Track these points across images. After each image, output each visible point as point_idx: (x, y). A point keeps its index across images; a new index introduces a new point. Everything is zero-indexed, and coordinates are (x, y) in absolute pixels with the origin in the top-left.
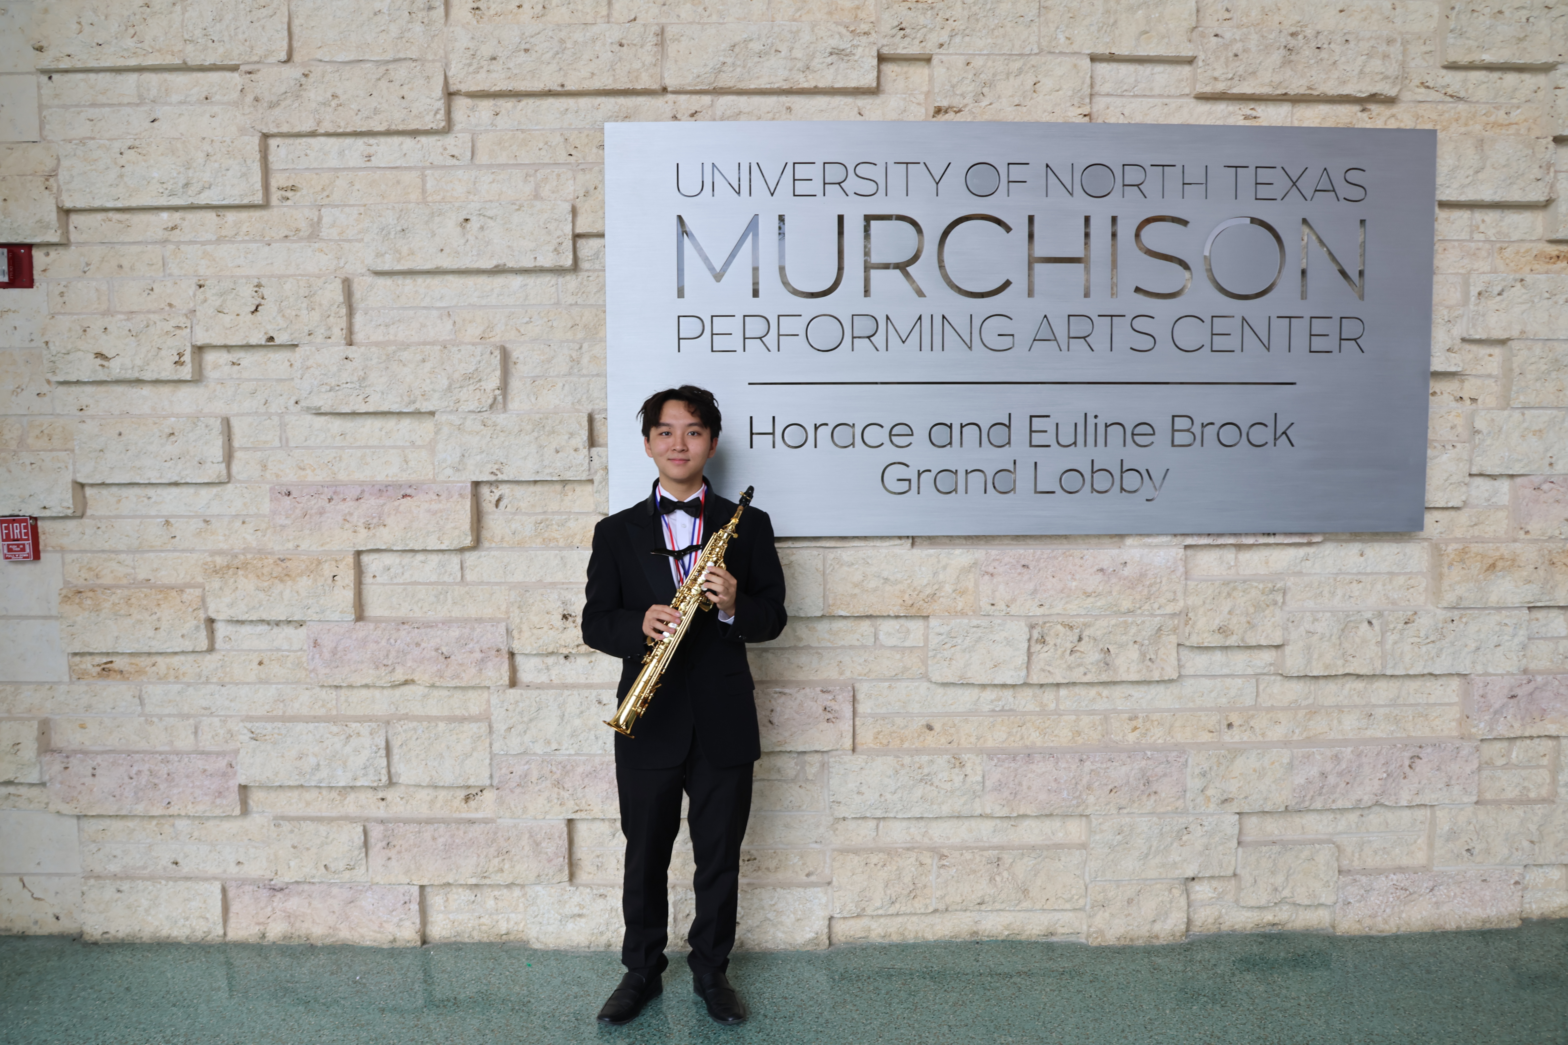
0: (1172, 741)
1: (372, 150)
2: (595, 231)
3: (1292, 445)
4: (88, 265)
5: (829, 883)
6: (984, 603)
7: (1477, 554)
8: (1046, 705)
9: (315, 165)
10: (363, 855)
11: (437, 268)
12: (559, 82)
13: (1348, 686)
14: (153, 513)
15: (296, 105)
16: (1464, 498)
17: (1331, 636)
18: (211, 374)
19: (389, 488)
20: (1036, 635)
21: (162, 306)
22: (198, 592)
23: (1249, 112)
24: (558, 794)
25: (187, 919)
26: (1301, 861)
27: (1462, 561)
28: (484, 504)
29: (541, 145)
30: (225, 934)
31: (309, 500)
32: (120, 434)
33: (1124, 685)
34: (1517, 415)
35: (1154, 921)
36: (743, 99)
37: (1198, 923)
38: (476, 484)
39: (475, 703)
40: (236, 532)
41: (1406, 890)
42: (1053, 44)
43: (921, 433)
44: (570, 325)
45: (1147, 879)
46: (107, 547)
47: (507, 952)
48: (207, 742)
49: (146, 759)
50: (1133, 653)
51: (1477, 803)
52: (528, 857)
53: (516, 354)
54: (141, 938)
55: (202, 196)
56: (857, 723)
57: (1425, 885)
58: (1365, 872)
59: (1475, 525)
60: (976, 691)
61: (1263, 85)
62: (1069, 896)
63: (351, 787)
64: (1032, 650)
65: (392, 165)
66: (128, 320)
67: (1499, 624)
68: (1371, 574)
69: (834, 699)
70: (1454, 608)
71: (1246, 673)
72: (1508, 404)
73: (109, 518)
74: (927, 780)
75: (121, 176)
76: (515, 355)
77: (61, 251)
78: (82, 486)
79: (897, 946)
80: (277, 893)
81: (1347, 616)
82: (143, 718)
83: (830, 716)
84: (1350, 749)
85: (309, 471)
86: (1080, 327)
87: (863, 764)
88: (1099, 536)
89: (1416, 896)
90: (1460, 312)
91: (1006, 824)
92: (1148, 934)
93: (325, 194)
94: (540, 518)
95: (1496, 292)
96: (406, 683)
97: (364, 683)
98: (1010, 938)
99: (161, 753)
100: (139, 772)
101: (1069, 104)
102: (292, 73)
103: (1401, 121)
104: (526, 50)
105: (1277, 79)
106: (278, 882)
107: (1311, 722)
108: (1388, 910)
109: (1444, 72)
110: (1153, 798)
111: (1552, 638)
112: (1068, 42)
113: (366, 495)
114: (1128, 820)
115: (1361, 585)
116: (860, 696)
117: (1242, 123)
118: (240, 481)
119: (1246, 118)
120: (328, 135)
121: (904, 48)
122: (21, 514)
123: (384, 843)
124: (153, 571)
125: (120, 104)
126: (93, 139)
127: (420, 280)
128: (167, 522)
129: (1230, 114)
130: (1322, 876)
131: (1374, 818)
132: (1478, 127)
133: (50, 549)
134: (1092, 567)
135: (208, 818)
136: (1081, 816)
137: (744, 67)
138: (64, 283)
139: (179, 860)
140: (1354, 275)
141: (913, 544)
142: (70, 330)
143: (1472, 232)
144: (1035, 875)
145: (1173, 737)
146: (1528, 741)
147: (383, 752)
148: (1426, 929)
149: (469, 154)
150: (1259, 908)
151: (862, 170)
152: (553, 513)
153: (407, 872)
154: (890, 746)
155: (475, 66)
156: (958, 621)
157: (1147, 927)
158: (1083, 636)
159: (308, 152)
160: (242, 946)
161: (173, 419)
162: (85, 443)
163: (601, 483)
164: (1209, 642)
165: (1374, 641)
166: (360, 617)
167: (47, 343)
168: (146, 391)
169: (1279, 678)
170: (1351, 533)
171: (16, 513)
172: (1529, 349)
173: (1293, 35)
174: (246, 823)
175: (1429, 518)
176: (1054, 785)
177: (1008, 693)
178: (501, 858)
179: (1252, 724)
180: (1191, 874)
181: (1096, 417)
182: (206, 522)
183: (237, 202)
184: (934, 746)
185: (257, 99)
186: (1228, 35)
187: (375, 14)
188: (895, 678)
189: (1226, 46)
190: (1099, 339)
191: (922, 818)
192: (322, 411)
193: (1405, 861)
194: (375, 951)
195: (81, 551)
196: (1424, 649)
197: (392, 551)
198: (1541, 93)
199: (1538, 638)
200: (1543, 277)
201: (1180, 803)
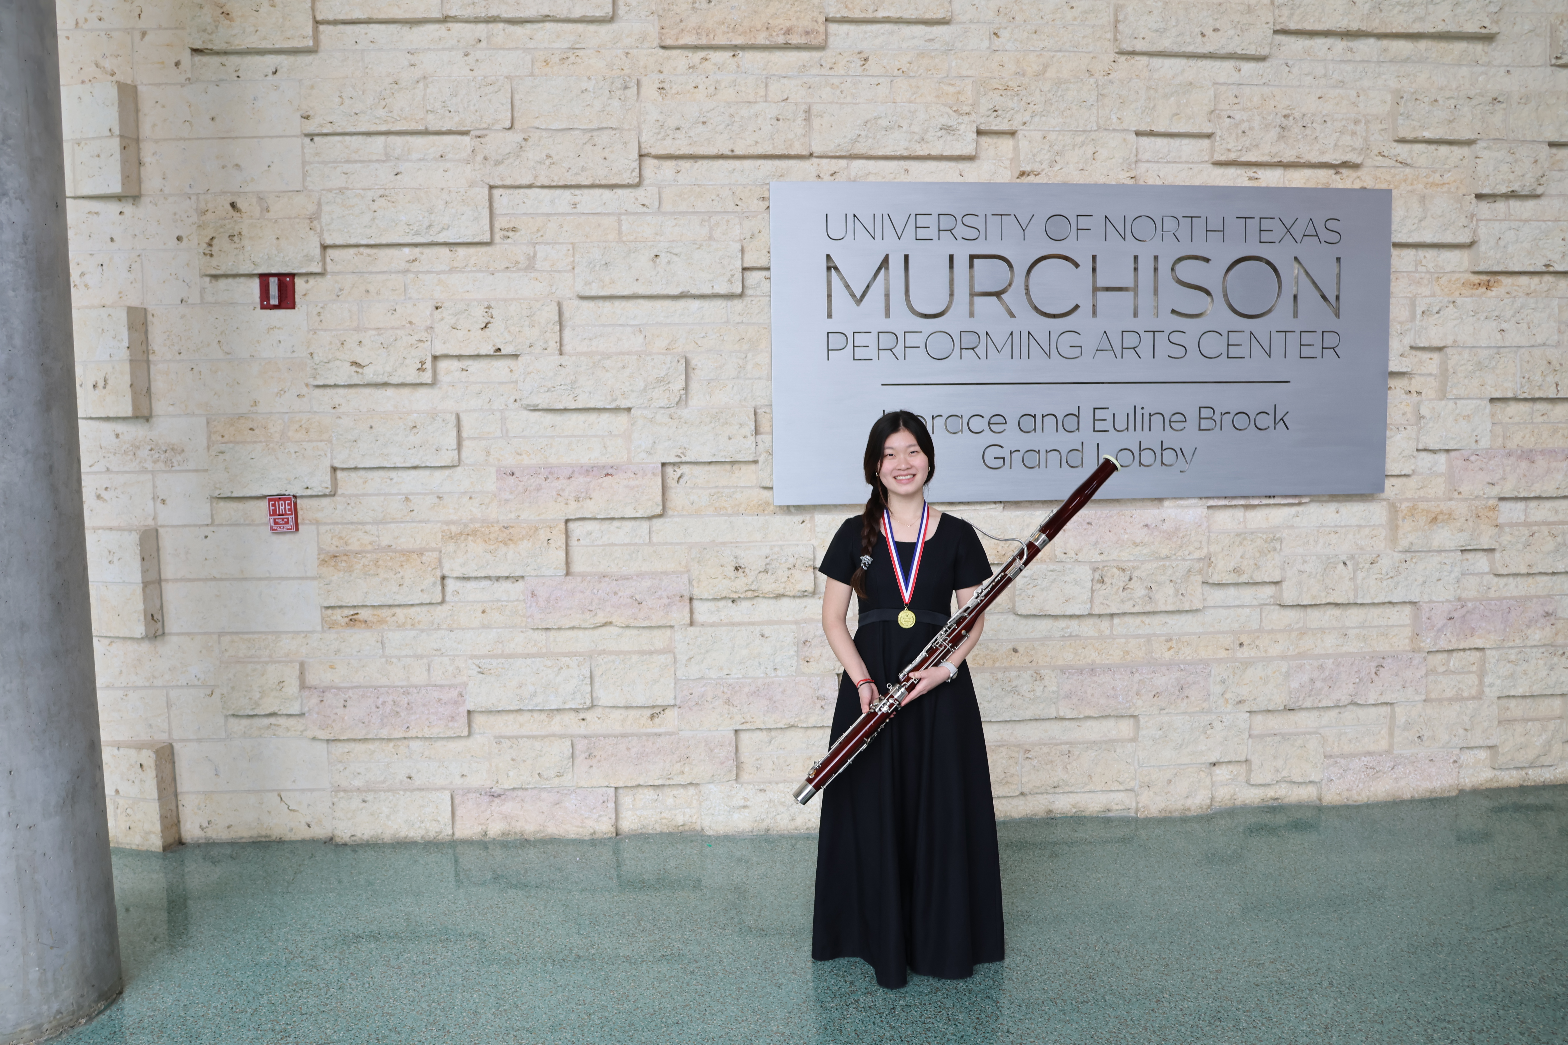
0: (1199, 657)
1: (577, 199)
2: (761, 265)
3: (1288, 429)
4: (341, 290)
6: (1058, 552)
7: (1423, 510)
8: (1103, 631)
9: (531, 211)
10: (571, 764)
11: (632, 294)
12: (730, 148)
13: (1328, 613)
14: (395, 491)
15: (518, 163)
16: (1413, 467)
17: (1316, 574)
18: (445, 378)
19: (593, 469)
20: (1097, 577)
21: (404, 323)
22: (436, 555)
23: (1252, 175)
24: (729, 710)
25: (422, 822)
26: (1296, 749)
27: (1412, 515)
28: (668, 481)
29: (714, 197)
30: (453, 834)
31: (529, 479)
32: (371, 427)
33: (1162, 615)
34: (1451, 404)
35: (1187, 797)
36: (871, 163)
37: (1219, 799)
38: (665, 465)
39: (659, 639)
40: (464, 506)
41: (1374, 769)
42: (1108, 123)
43: (1012, 422)
44: (738, 339)
45: (1181, 765)
46: (355, 519)
47: (687, 838)
48: (439, 677)
49: (390, 691)
50: (1170, 590)
51: (1425, 701)
52: (704, 761)
53: (695, 361)
54: (386, 838)
55: (441, 235)
57: (1388, 765)
58: (1343, 756)
59: (1422, 488)
60: (1051, 621)
61: (1263, 155)
62: (1123, 779)
63: (560, 710)
64: (1095, 588)
65: (593, 212)
66: (379, 335)
67: (1440, 563)
68: (1345, 526)
70: (1407, 551)
71: (1253, 604)
72: (1445, 396)
73: (357, 496)
74: (1015, 690)
75: (373, 219)
76: (693, 362)
77: (319, 279)
78: (337, 470)
80: (494, 799)
81: (1328, 558)
82: (384, 660)
84: (1331, 661)
85: (526, 456)
86: (1130, 340)
88: (1143, 500)
89: (1381, 774)
90: (1409, 326)
91: (1074, 724)
92: (1182, 808)
93: (540, 234)
94: (713, 491)
95: (1435, 311)
96: (605, 624)
97: (572, 625)
98: (1077, 814)
99: (401, 687)
100: (384, 703)
101: (1120, 169)
102: (514, 138)
103: (1365, 182)
104: (704, 123)
105: (1274, 150)
106: (496, 790)
107: (1301, 641)
108: (1361, 785)
109: (1395, 144)
110: (1185, 701)
111: (1478, 574)
112: (1119, 121)
113: (576, 475)
114: (1167, 718)
115: (1337, 535)
117: (1247, 183)
118: (467, 465)
119: (1250, 179)
120: (543, 187)
121: (997, 125)
122: (287, 493)
123: (587, 754)
124: (394, 538)
125: (370, 161)
126: (347, 189)
127: (617, 303)
128: (407, 499)
129: (1238, 176)
130: (1311, 760)
131: (1349, 714)
132: (1421, 186)
133: (307, 522)
134: (1139, 523)
135: (440, 739)
136: (1131, 716)
137: (874, 138)
138: (321, 305)
139: (412, 775)
140: (1332, 300)
141: (1004, 508)
142: (331, 343)
143: (1416, 266)
144: (1097, 764)
145: (1199, 654)
146: (1462, 653)
147: (588, 680)
148: (1389, 799)
149: (657, 204)
150: (1264, 785)
151: (968, 220)
152: (724, 487)
153: (605, 777)
154: (986, 666)
155: (663, 134)
156: (1039, 566)
157: (1182, 802)
158: (1133, 577)
159: (525, 200)
160: (468, 843)
161: (415, 415)
162: (341, 435)
163: (764, 462)
164: (1226, 580)
165: (1348, 577)
166: (568, 572)
167: (311, 354)
168: (390, 392)
169: (1277, 607)
170: (1329, 496)
171: (283, 493)
172: (1460, 354)
173: (1285, 116)
174: (469, 743)
175: (1388, 483)
176: (1112, 693)
177: (1074, 623)
178: (682, 763)
179: (1257, 643)
180: (1213, 760)
181: (1143, 408)
182: (439, 498)
183: (469, 241)
184: (1019, 664)
185: (485, 159)
186: (1238, 117)
189: (1237, 125)
190: (1145, 349)
191: (1009, 722)
192: (540, 407)
193: (1372, 748)
194: (578, 842)
195: (333, 524)
196: (1385, 583)
197: (596, 519)
198: (1465, 162)
199: (1469, 574)
200: (1469, 300)
201: (1205, 705)
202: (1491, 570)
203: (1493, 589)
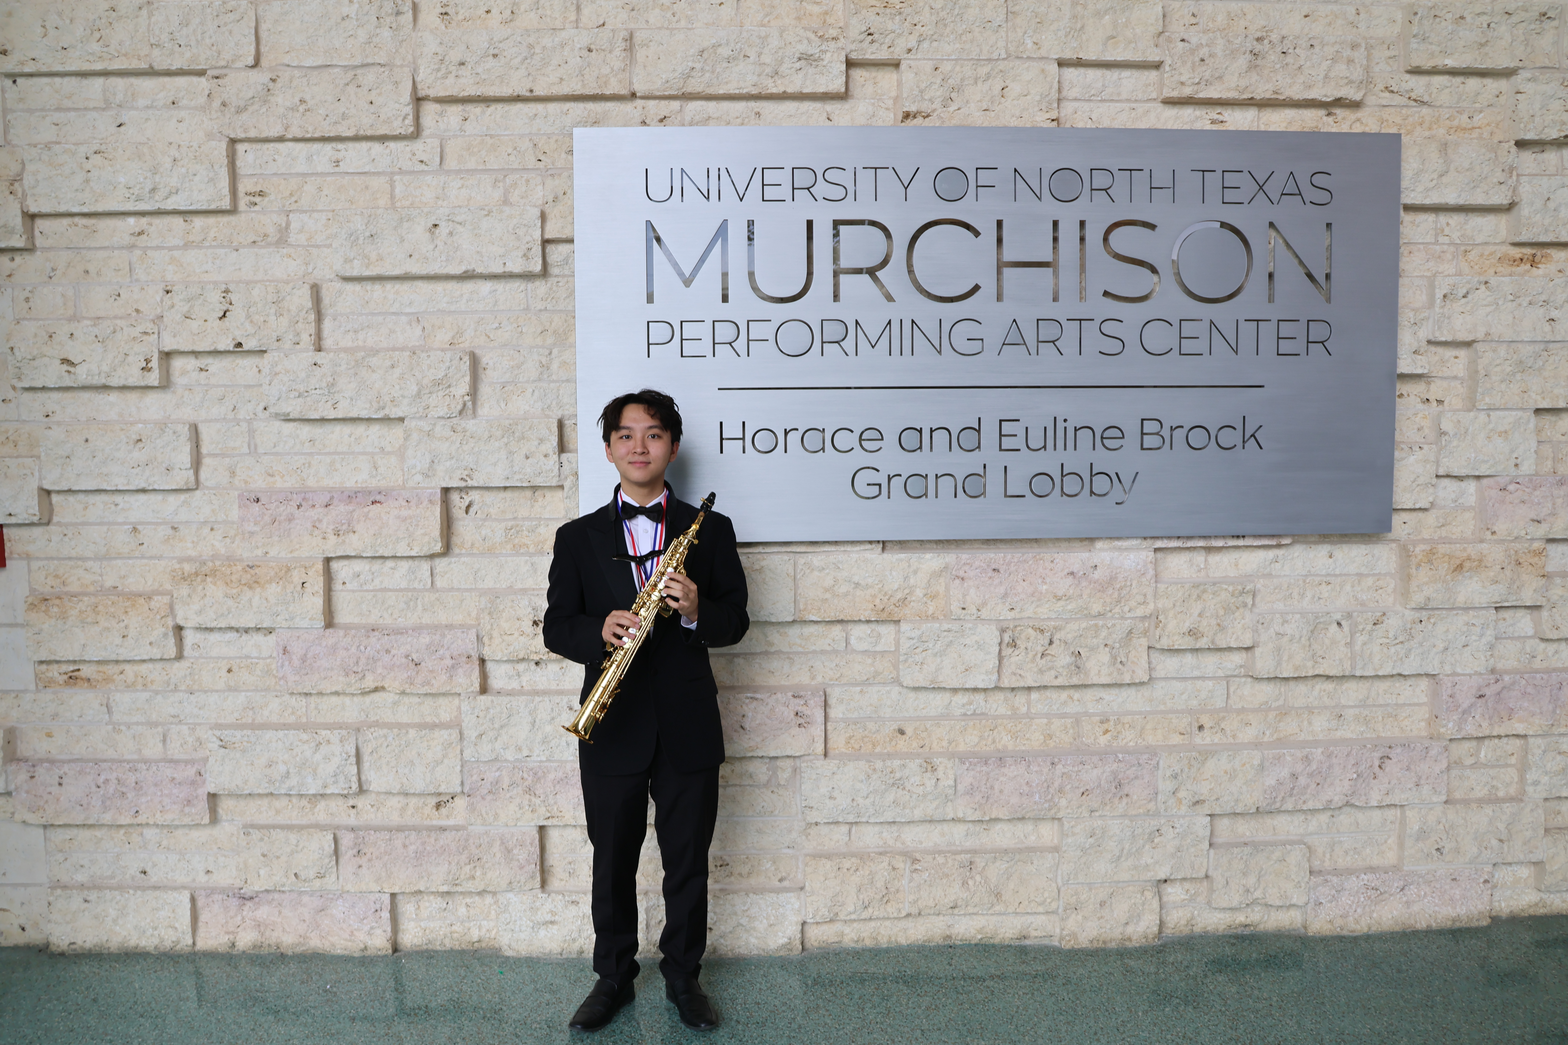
0: (1144, 743)
1: (340, 155)
2: (564, 236)
3: (1261, 448)
4: (54, 270)
5: (802, 889)
6: (955, 607)
7: (1444, 555)
8: (1018, 708)
9: (283, 170)
10: (334, 862)
11: (406, 274)
12: (528, 87)
13: (1318, 687)
14: (120, 520)
15: (265, 110)
16: (1431, 499)
17: (1301, 637)
18: (179, 380)
19: (358, 495)
20: (1007, 638)
21: (129, 311)
22: (166, 599)
23: (1216, 117)
24: (530, 801)
25: (155, 928)
26: (1272, 862)
27: (1430, 562)
28: (454, 510)
29: (510, 151)
30: (194, 944)
31: (277, 507)
32: (87, 441)
33: (1095, 688)
34: (1482, 416)
35: (1127, 923)
36: (712, 104)
37: (1171, 925)
38: (446, 491)
39: (445, 710)
40: (205, 538)
41: (1377, 890)
42: (1021, 49)
43: (891, 438)
44: (539, 330)
45: (1119, 882)
46: (73, 554)
47: (478, 959)
48: (175, 750)
49: (114, 767)
50: (1104, 656)
51: (1446, 802)
52: (499, 864)
53: (486, 359)
54: (109, 948)
55: (169, 201)
56: (829, 728)
57: (1396, 885)
58: (1336, 872)
59: (1443, 526)
60: (948, 695)
61: (1229, 90)
62: (1042, 899)
63: (321, 795)
64: (1003, 654)
65: (360, 171)
66: (95, 325)
67: (1467, 624)
68: (1340, 575)
69: (806, 704)
70: (1422, 608)
71: (1217, 675)
72: (1474, 406)
73: (76, 525)
74: (898, 784)
75: (87, 181)
76: (484, 360)
77: (27, 256)
78: (49, 492)
79: (870, 950)
80: (246, 902)
81: (1317, 617)
82: (110, 727)
83: (801, 721)
84: (1320, 750)
85: (277, 478)
86: (1048, 331)
87: (835, 769)
88: (1069, 540)
89: (1387, 895)
90: (1426, 314)
91: (978, 828)
92: (1120, 937)
93: (294, 199)
94: (510, 524)
95: (1461, 295)
96: (376, 690)
97: (334, 690)
98: (983, 942)
99: (128, 762)
100: (107, 781)
101: (1037, 109)
102: (259, 77)
103: (1367, 125)
104: (495, 56)
105: (1243, 83)
106: (247, 891)
107: (1281, 724)
108: (1359, 910)
109: (1408, 76)
110: (1125, 800)
111: (1519, 638)
112: (1035, 47)
113: (335, 502)
114: (1099, 822)
115: (1330, 587)
116: (832, 701)
117: (1209, 127)
118: (208, 488)
119: (1213, 122)
120: (296, 140)
121: (873, 53)
123: (355, 851)
124: (120, 578)
125: (86, 109)
126: (59, 143)
127: (389, 286)
128: (135, 529)
129: (1197, 118)
130: (1293, 877)
131: (1345, 819)
132: (1442, 131)
133: (16, 556)
134: (1062, 570)
135: (177, 827)
136: (1053, 819)
137: (713, 72)
138: (29, 288)
139: (147, 870)
140: (1321, 279)
141: (883, 549)
142: (36, 335)
143: (1436, 235)
144: (1008, 879)
145: (1144, 740)
146: (1496, 741)
147: (353, 760)
148: (1397, 929)
149: (438, 160)
150: (1231, 909)
151: (831, 175)
152: (524, 519)
153: (378, 880)
154: (862, 751)
155: (443, 71)
156: (929, 625)
157: (1120, 929)
158: (1054, 640)
159: (276, 157)
160: (211, 955)
161: (140, 425)
162: (51, 449)
163: (571, 488)
164: (1179, 645)
165: (1343, 642)
166: (329, 623)
167: (12, 349)
168: (113, 397)
169: (1249, 680)
170: (1320, 535)
172: (1494, 351)
173: (1258, 39)
174: (216, 831)
175: (1397, 520)
176: (1026, 789)
177: (979, 697)
178: (472, 865)
179: (1223, 726)
180: (1163, 876)
181: (1065, 421)
182: (174, 528)
183: (204, 208)
184: (906, 750)
185: (224, 104)
186: (1194, 40)
187: (343, 19)
188: (866, 683)
189: (1192, 51)
190: (1068, 343)
191: (894, 822)
192: (291, 417)
193: (1376, 861)
194: (346, 959)
195: (47, 559)
196: (1393, 650)
197: (362, 557)
198: (1502, 99)
199: (1506, 638)
200: (1507, 279)
201: (1151, 806)
202: (1536, 633)
203: (1539, 658)
